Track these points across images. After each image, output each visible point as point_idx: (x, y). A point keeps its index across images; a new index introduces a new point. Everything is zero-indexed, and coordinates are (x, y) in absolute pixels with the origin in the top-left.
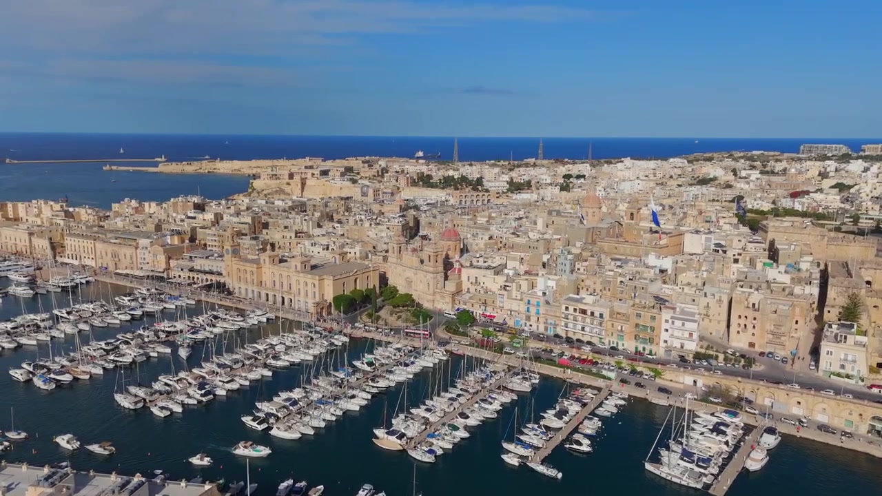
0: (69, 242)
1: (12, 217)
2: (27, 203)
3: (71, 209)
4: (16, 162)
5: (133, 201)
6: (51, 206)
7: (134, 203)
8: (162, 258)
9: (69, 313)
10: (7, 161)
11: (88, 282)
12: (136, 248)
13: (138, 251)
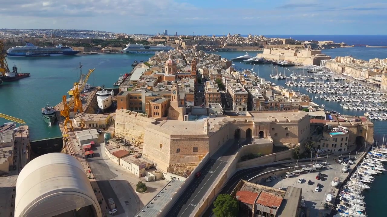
0: (347, 68)
1: (339, 61)
2: (344, 57)
3: (355, 60)
4: (370, 46)
5: (377, 59)
6: (350, 58)
7: (377, 60)
8: (367, 75)
9: (329, 83)
10: (367, 46)
11: (344, 79)
12: (361, 71)
13: (362, 72)
